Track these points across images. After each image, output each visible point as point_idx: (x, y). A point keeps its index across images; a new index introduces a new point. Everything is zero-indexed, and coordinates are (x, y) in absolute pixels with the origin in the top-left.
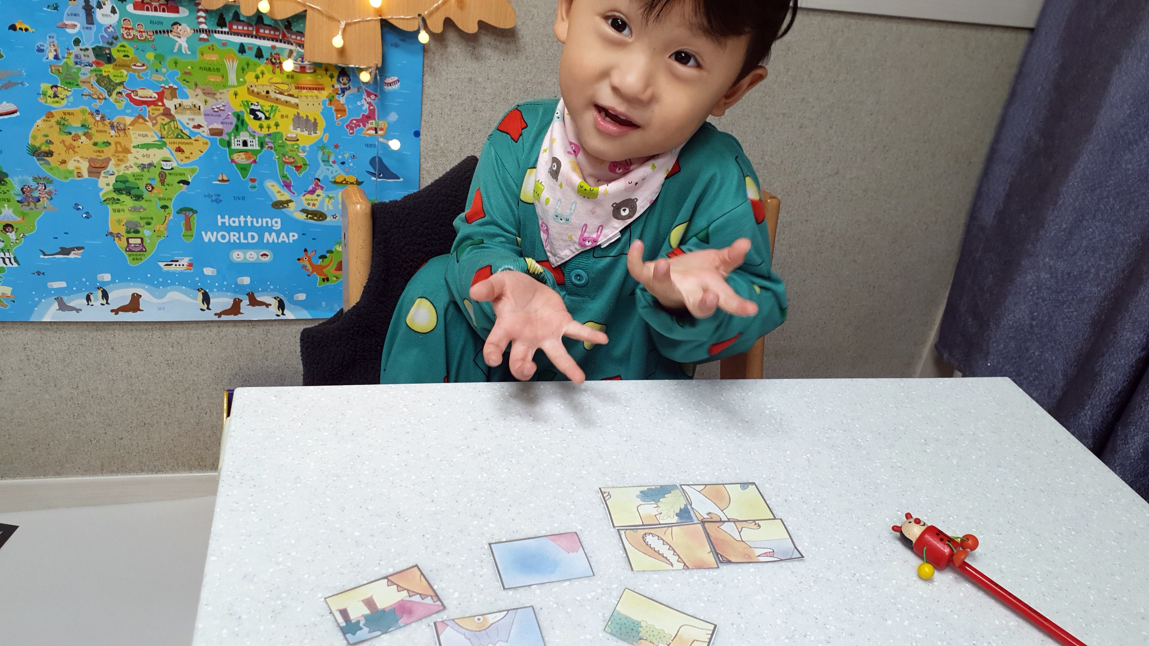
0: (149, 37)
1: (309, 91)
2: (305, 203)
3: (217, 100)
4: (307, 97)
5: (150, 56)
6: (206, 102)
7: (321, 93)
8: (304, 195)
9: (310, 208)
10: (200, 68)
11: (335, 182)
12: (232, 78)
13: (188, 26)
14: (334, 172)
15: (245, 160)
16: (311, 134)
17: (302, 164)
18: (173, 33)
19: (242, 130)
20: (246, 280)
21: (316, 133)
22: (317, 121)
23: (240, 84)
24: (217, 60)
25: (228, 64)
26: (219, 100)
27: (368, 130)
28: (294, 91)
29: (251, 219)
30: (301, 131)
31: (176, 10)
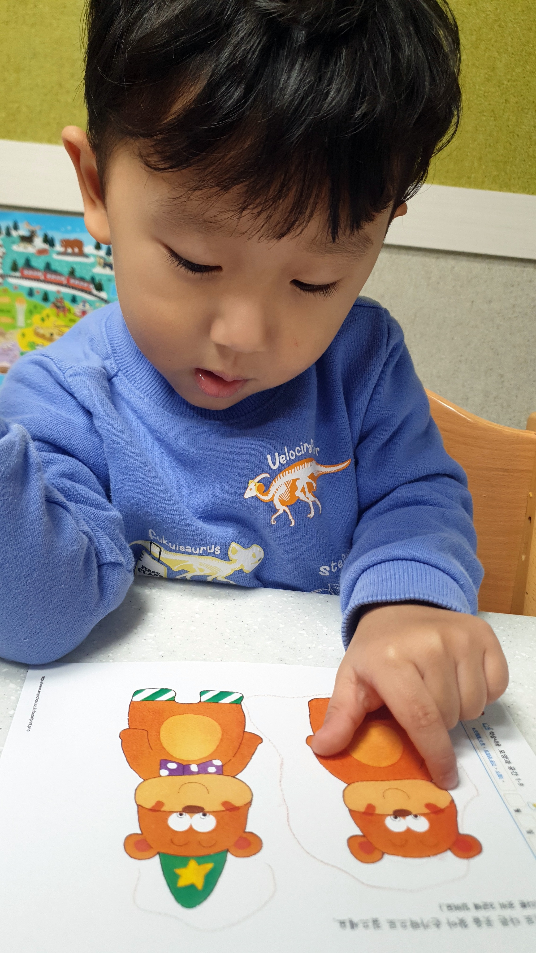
3: (7, 339)
12: (21, 319)
24: (8, 303)
25: (18, 307)
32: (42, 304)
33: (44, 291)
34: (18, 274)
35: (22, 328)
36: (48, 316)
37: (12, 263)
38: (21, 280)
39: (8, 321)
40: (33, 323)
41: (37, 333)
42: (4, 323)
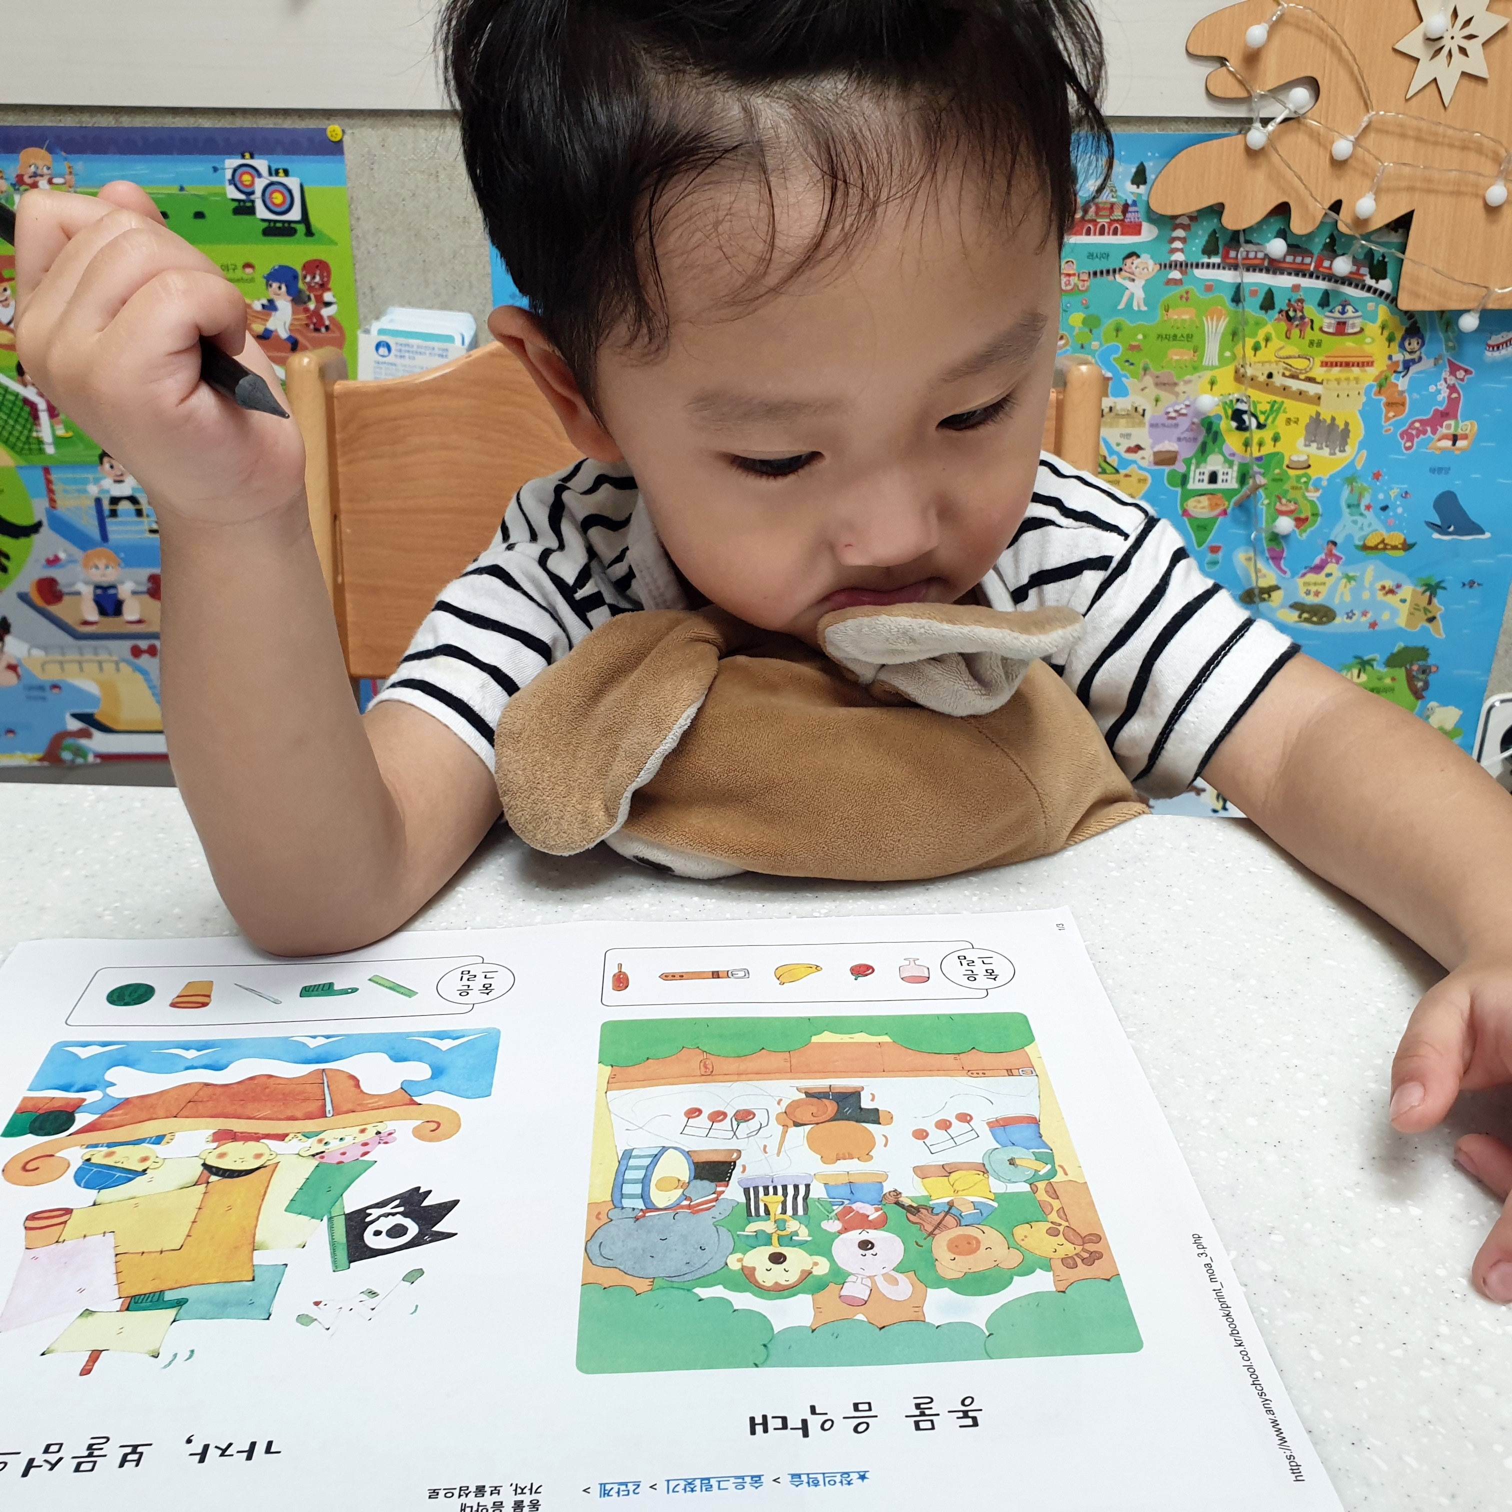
0: (1080, 284)
1: (1346, 369)
2: (1302, 590)
4: (1338, 381)
5: (1076, 319)
6: (1157, 401)
7: (1366, 371)
8: (1304, 575)
9: (1311, 600)
10: (1159, 336)
11: (1365, 548)
12: (1212, 350)
13: (1152, 258)
14: (1365, 528)
15: (1207, 509)
16: (1334, 454)
17: (1309, 514)
18: (1123, 273)
19: (1213, 452)
21: (1344, 451)
22: (1350, 428)
23: (1223, 361)
26: (1182, 397)
27: (1439, 440)
28: (1318, 372)
30: (1318, 448)
31: (1136, 229)
32: (1262, 314)
33: (1266, 289)
34: (1216, 260)
35: (1213, 368)
36: (1267, 340)
37: (1206, 238)
38: (1221, 271)
39: (1186, 357)
40: (1234, 357)
41: (1239, 377)
42: (1177, 361)
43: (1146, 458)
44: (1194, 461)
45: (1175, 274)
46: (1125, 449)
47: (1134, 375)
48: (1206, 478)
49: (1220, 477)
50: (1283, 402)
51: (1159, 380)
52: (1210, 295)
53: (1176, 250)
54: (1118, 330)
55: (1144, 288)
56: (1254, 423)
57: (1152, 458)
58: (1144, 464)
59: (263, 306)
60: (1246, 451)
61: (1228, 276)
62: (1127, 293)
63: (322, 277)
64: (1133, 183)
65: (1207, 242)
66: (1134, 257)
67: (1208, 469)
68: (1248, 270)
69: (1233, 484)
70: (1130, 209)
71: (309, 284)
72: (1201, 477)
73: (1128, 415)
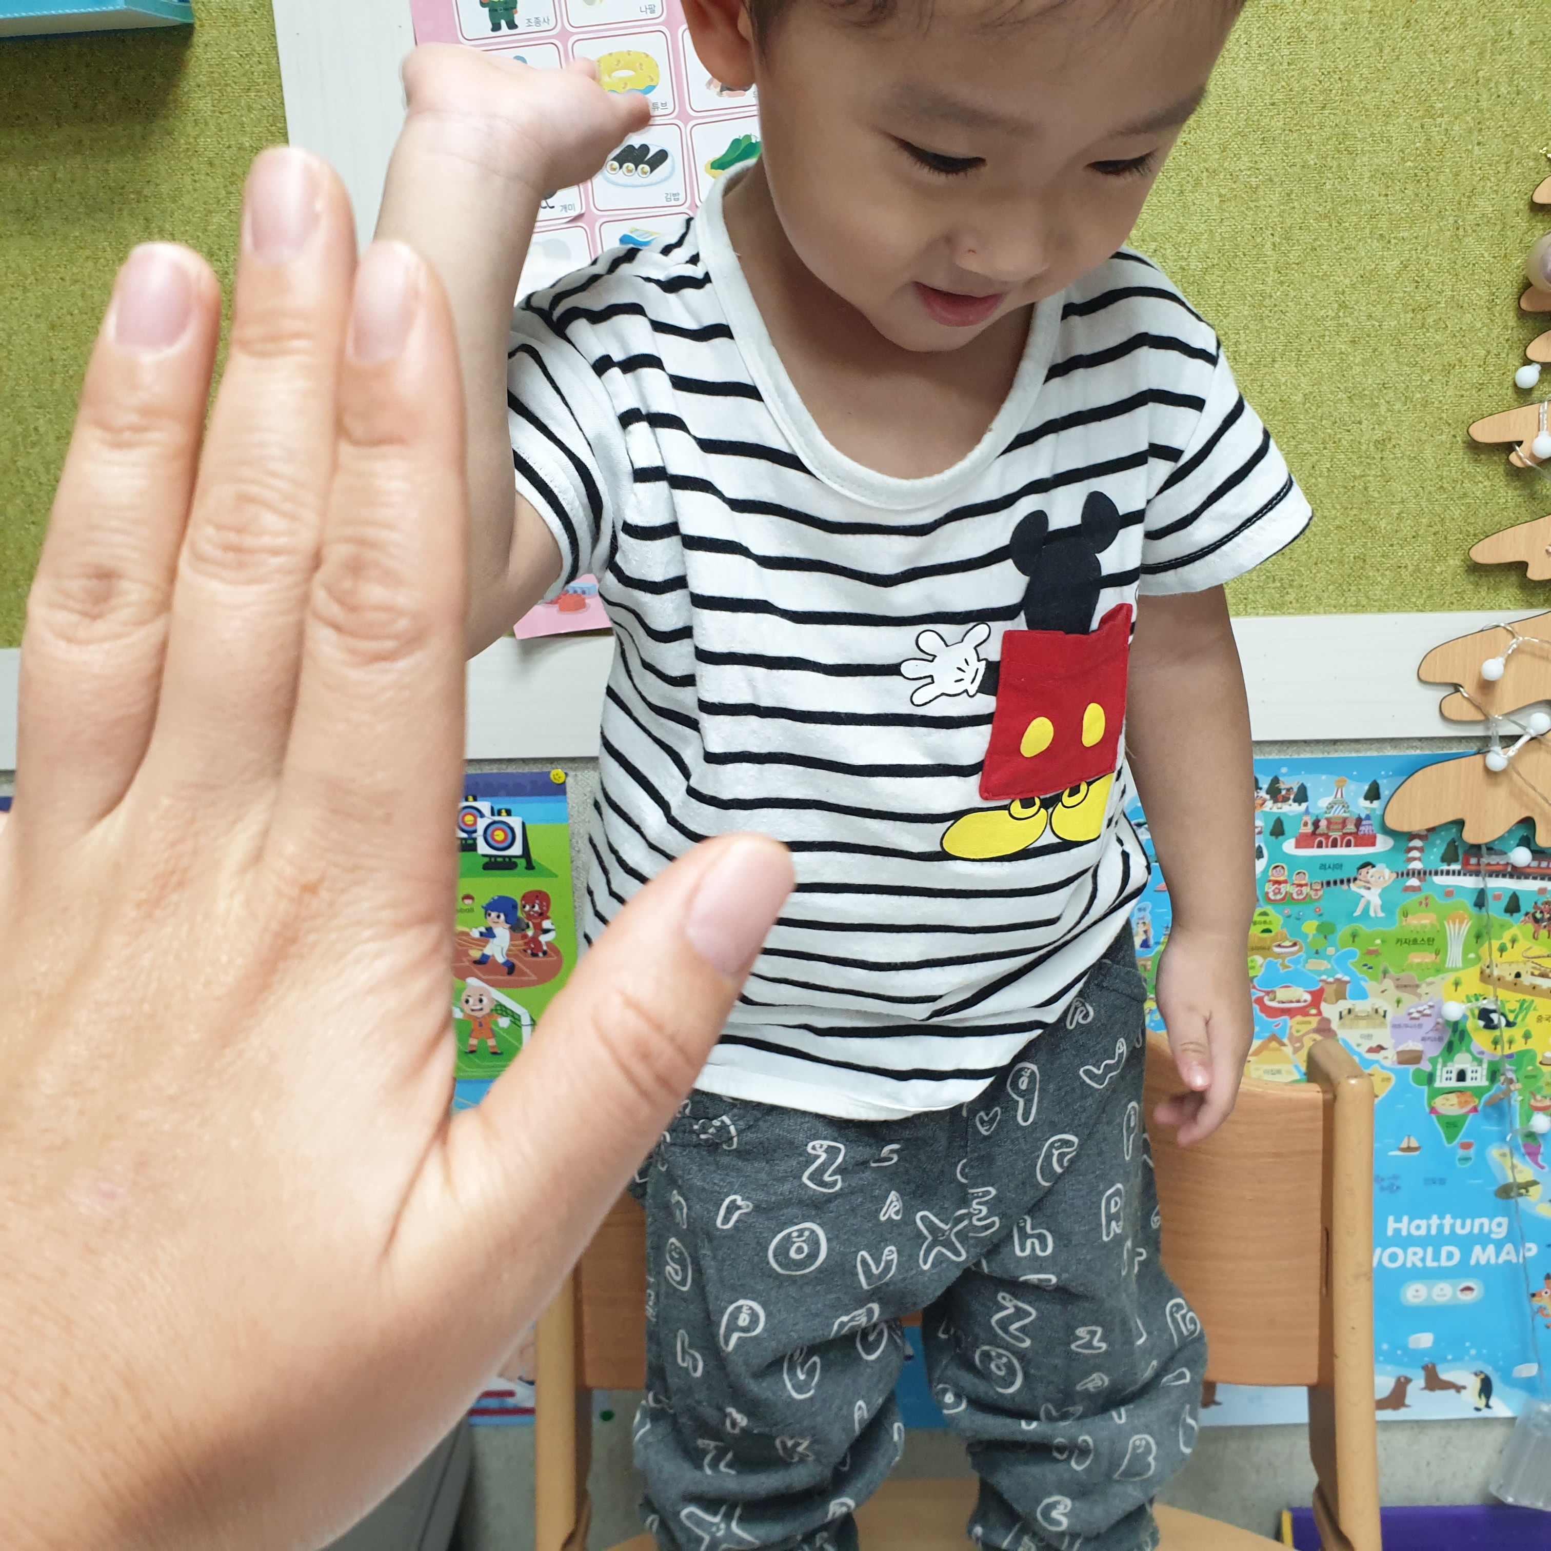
0: (1312, 893)
3: (1419, 996)
5: (1310, 927)
6: (1398, 1002)
10: (1398, 941)
12: (1455, 953)
13: (1387, 867)
15: (1456, 1107)
18: (1358, 882)
19: (1460, 1051)
20: (1424, 1340)
23: (1467, 963)
24: (1432, 925)
25: (1451, 929)
26: (1424, 997)
29: (1452, 1221)
31: (1370, 841)
32: (1507, 917)
33: (1511, 893)
34: (1456, 867)
35: (1456, 970)
36: (1514, 941)
37: (1444, 846)
38: (1462, 878)
39: (1427, 960)
40: (1479, 959)
41: (1485, 978)
42: (1418, 964)
43: (1389, 1057)
44: (1440, 1060)
45: (1414, 882)
46: (1366, 1048)
47: (1373, 978)
48: (1454, 1076)
49: (1469, 1075)
50: (1533, 1001)
51: (1399, 983)
52: (1450, 901)
53: (1414, 859)
54: (1354, 936)
55: (1381, 896)
56: (1503, 1022)
57: (1395, 1058)
58: (1387, 1063)
59: (481, 934)
60: (1495, 1049)
61: (1470, 882)
62: (1363, 901)
63: (541, 907)
64: (1366, 798)
65: (1446, 850)
66: (1370, 867)
67: (1455, 1067)
68: (1490, 876)
69: (1485, 1083)
70: (1364, 822)
71: (528, 914)
72: (1449, 1075)
73: (1368, 1017)
